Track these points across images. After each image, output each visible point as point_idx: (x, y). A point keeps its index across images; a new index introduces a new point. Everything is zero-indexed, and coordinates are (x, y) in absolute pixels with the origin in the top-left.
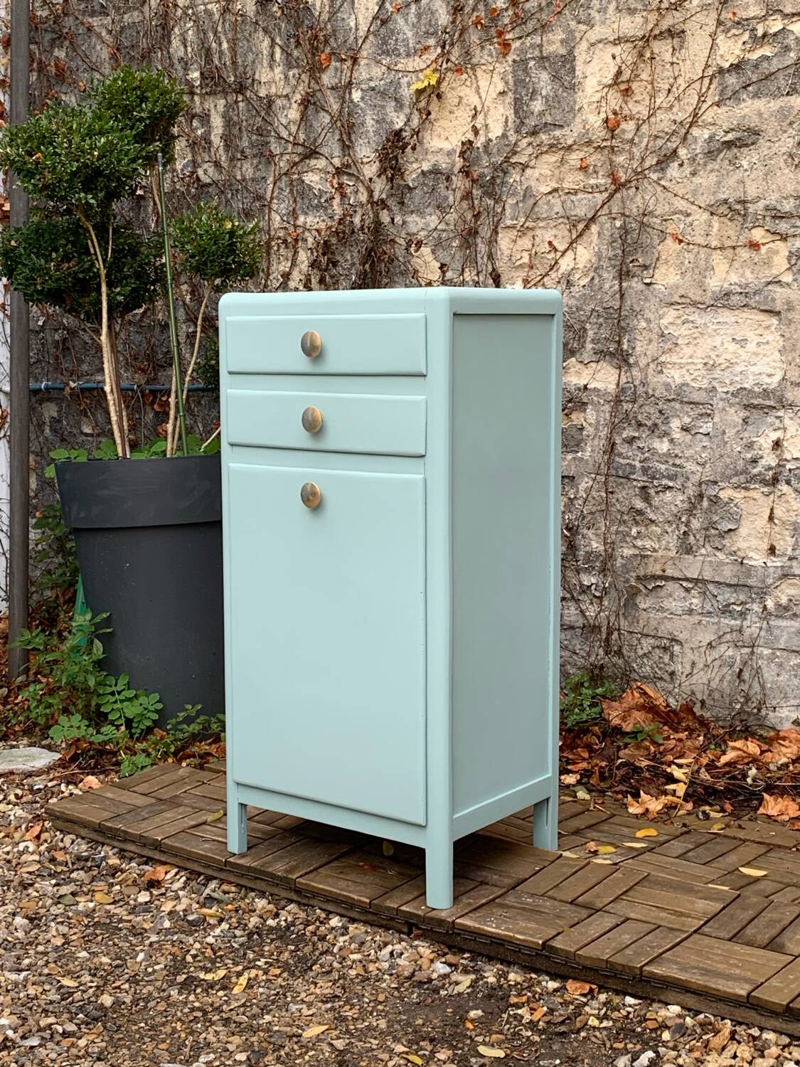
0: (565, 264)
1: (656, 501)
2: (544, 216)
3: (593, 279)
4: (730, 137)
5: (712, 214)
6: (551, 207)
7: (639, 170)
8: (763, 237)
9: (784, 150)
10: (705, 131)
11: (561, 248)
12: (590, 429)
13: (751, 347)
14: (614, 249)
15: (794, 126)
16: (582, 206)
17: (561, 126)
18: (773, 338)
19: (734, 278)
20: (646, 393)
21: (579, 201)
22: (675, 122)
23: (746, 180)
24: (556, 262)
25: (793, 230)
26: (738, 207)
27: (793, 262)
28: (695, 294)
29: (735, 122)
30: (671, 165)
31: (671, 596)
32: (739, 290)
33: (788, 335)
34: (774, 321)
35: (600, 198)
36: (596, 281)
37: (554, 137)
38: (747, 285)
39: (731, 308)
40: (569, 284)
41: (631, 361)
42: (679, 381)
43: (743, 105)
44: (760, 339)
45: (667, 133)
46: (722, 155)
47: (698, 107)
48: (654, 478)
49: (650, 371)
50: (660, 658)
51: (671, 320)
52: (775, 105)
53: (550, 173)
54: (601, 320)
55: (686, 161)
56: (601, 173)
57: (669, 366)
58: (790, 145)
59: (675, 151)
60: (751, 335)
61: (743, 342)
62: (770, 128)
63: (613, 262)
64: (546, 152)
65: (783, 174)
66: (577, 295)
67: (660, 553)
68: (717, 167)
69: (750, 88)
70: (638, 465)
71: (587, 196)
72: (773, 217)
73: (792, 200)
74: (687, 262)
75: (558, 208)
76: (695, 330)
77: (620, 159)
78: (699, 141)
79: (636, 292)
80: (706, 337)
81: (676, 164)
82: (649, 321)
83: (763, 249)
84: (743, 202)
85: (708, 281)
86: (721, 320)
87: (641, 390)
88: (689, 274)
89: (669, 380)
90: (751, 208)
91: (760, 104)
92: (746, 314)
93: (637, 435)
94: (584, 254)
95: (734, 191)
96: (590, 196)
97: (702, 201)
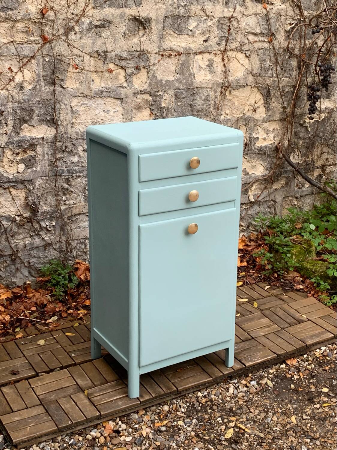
0: (18, 78)
1: (73, 183)
2: (6, 54)
3: (36, 86)
4: (98, 23)
5: (91, 56)
6: (9, 50)
7: (57, 35)
8: (113, 67)
9: (122, 31)
10: (87, 19)
11: (15, 70)
12: (39, 156)
13: (111, 113)
14: (45, 71)
15: (126, 21)
16: (27, 50)
17: (12, 10)
18: (119, 109)
19: (103, 85)
20: (67, 137)
21: (25, 47)
22: (73, 14)
23: (106, 43)
24: (13, 78)
25: (127, 65)
26: (103, 54)
27: (128, 78)
28: (87, 92)
29: (102, 17)
30: (71, 33)
31: (82, 221)
32: (107, 90)
33: (126, 108)
34: (119, 102)
35: (37, 47)
36: (38, 87)
37: (9, 15)
38: (109, 88)
39: (102, 97)
40: (22, 88)
41: (59, 123)
42: (82, 130)
43: (104, 10)
44: (114, 110)
45: (69, 18)
46: (93, 30)
47: (85, 9)
48: (73, 173)
49: (69, 127)
50: (80, 247)
51: (76, 104)
52: (119, 11)
53: (4, 32)
54: (41, 105)
55: (78, 33)
56: (35, 35)
57: (76, 124)
58: (124, 29)
59: (73, 27)
60: (111, 109)
61: (108, 112)
62: (117, 21)
63: (45, 78)
64: (3, 21)
65: (122, 41)
66: (28, 94)
67: (78, 204)
68: (90, 35)
69: (107, 3)
70: (65, 169)
71: (28, 45)
72: (119, 59)
73: (126, 52)
74: (82, 78)
75: (13, 50)
76: (86, 108)
77: (47, 29)
78: (85, 24)
79: (59, 92)
80: (92, 110)
81: (73, 33)
82: (65, 105)
83: (114, 72)
84: (105, 52)
85: (91, 86)
86: (98, 103)
87: (65, 136)
88: (84, 83)
89: (77, 130)
90: (109, 55)
91: (112, 10)
92: (108, 100)
93: (62, 156)
94: (28, 74)
95: (101, 47)
96: (31, 46)
97: (87, 50)
